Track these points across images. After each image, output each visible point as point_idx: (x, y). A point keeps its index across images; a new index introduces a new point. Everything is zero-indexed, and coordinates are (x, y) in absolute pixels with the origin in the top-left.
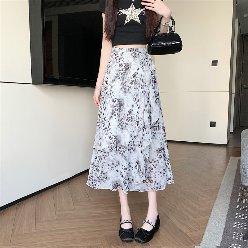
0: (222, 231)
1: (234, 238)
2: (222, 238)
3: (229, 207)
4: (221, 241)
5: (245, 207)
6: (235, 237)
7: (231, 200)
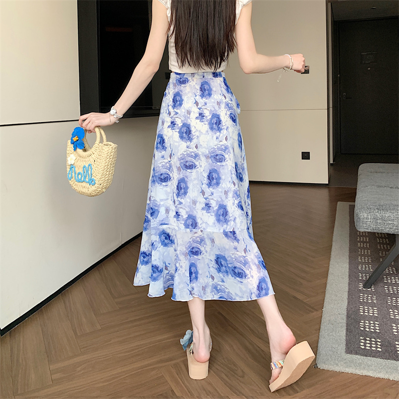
0: (346, 294)
1: (361, 300)
2: (347, 301)
3: (349, 267)
4: (347, 304)
5: (369, 266)
6: (363, 300)
7: (349, 258)
